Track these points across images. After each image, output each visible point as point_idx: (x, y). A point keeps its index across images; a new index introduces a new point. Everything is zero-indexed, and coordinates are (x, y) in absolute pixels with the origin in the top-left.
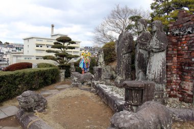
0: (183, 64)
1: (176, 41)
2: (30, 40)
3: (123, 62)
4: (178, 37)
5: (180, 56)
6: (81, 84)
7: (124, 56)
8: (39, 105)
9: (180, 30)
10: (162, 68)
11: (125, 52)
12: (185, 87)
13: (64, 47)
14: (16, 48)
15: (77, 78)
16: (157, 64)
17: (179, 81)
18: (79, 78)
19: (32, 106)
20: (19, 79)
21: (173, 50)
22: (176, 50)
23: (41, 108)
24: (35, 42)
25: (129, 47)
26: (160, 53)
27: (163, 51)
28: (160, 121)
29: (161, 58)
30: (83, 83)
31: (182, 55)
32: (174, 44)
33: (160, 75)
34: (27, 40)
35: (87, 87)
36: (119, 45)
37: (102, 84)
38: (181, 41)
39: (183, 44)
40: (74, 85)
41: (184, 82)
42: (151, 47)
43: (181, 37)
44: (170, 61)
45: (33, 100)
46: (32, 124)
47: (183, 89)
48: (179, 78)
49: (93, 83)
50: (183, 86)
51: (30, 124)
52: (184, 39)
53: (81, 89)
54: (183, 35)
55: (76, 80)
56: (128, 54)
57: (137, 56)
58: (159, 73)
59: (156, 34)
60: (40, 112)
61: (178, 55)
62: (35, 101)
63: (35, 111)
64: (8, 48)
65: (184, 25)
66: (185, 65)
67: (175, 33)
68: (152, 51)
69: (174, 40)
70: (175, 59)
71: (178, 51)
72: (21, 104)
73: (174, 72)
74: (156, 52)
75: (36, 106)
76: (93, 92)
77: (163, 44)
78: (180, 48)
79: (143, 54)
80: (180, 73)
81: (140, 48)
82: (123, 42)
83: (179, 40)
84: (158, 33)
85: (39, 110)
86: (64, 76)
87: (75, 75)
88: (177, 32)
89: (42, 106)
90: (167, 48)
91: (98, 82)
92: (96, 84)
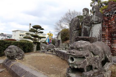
0: (112, 33)
1: (107, 19)
2: (16, 32)
3: (74, 35)
4: (108, 17)
5: (110, 29)
6: (46, 51)
7: (74, 32)
8: (19, 55)
9: (110, 13)
10: (100, 34)
11: (75, 29)
12: (114, 47)
13: (36, 31)
14: (8, 37)
15: (44, 47)
16: (96, 31)
17: (110, 44)
18: (45, 47)
19: (14, 55)
20: (7, 44)
21: (105, 25)
22: (107, 25)
23: (20, 57)
24: (19, 33)
25: (77, 27)
26: (98, 24)
27: (100, 23)
28: (104, 51)
29: (99, 27)
30: (48, 51)
31: (111, 27)
32: (106, 21)
33: (99, 38)
34: (14, 32)
35: (50, 53)
36: (71, 25)
37: (60, 49)
38: (110, 19)
39: (112, 21)
40: (42, 51)
41: (114, 44)
42: (93, 21)
43: (110, 17)
44: (104, 32)
45: (15, 51)
46: (13, 65)
47: (113, 49)
48: (110, 42)
49: (55, 49)
50: (113, 47)
51: (11, 65)
52: (112, 18)
53: (47, 54)
54: (112, 15)
55: (43, 49)
56: (77, 31)
57: (83, 30)
58: (98, 36)
59: (95, 13)
60: (19, 59)
61: (109, 28)
62: (16, 52)
63: (16, 59)
64: (3, 37)
65: (112, 9)
66: (113, 34)
67: (107, 15)
68: (93, 23)
69: (106, 19)
70: (107, 30)
71: (108, 26)
72: (7, 53)
73: (106, 39)
74: (95, 24)
75: (17, 55)
76: (54, 55)
77: (100, 18)
78: (110, 23)
79: (86, 29)
80: (110, 39)
81: (85, 25)
82: (74, 24)
83: (109, 19)
84: (96, 12)
85: (19, 58)
86: (36, 49)
87: (43, 45)
88: (108, 14)
89: (21, 56)
90: (102, 21)
91: (58, 48)
92: (56, 50)
